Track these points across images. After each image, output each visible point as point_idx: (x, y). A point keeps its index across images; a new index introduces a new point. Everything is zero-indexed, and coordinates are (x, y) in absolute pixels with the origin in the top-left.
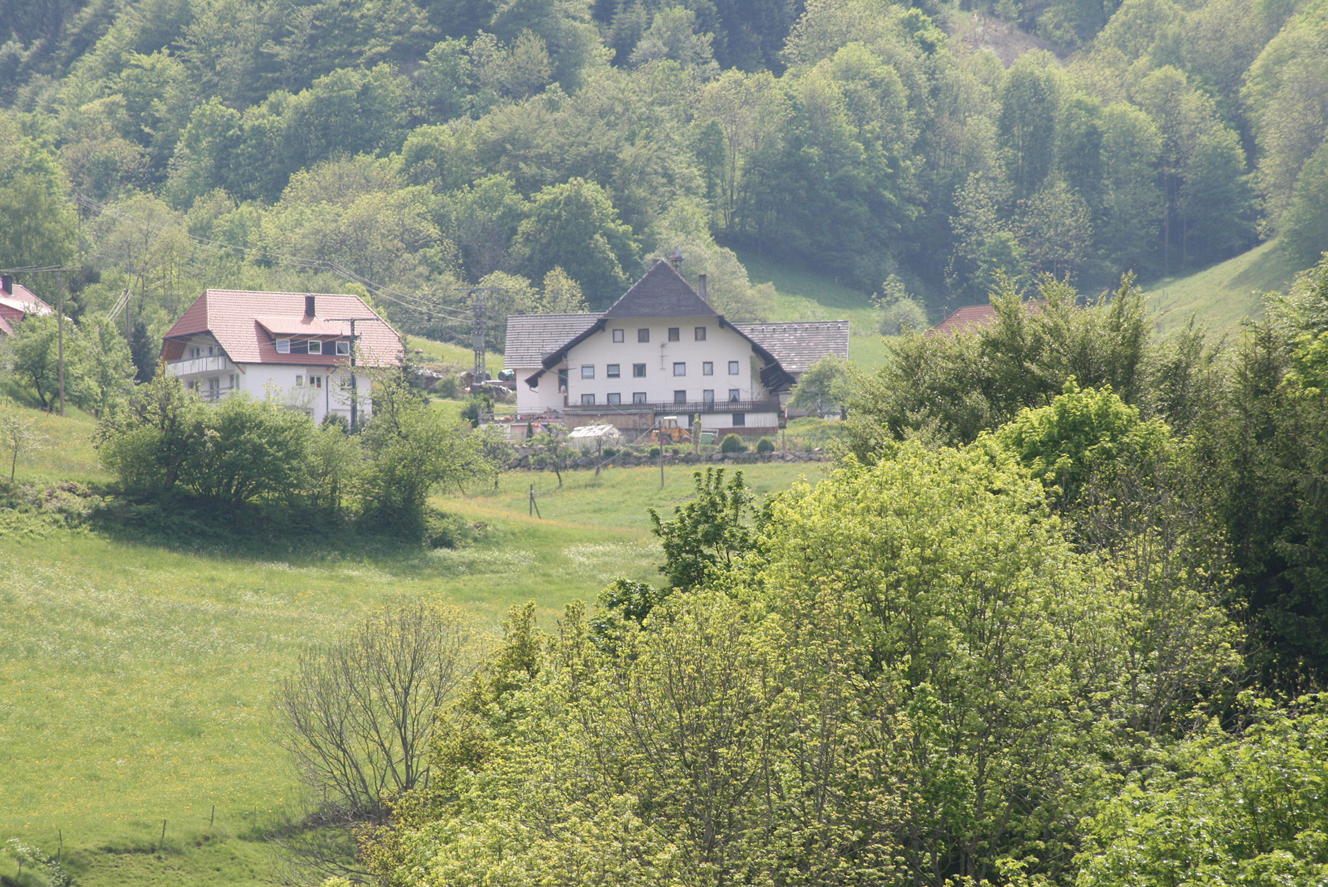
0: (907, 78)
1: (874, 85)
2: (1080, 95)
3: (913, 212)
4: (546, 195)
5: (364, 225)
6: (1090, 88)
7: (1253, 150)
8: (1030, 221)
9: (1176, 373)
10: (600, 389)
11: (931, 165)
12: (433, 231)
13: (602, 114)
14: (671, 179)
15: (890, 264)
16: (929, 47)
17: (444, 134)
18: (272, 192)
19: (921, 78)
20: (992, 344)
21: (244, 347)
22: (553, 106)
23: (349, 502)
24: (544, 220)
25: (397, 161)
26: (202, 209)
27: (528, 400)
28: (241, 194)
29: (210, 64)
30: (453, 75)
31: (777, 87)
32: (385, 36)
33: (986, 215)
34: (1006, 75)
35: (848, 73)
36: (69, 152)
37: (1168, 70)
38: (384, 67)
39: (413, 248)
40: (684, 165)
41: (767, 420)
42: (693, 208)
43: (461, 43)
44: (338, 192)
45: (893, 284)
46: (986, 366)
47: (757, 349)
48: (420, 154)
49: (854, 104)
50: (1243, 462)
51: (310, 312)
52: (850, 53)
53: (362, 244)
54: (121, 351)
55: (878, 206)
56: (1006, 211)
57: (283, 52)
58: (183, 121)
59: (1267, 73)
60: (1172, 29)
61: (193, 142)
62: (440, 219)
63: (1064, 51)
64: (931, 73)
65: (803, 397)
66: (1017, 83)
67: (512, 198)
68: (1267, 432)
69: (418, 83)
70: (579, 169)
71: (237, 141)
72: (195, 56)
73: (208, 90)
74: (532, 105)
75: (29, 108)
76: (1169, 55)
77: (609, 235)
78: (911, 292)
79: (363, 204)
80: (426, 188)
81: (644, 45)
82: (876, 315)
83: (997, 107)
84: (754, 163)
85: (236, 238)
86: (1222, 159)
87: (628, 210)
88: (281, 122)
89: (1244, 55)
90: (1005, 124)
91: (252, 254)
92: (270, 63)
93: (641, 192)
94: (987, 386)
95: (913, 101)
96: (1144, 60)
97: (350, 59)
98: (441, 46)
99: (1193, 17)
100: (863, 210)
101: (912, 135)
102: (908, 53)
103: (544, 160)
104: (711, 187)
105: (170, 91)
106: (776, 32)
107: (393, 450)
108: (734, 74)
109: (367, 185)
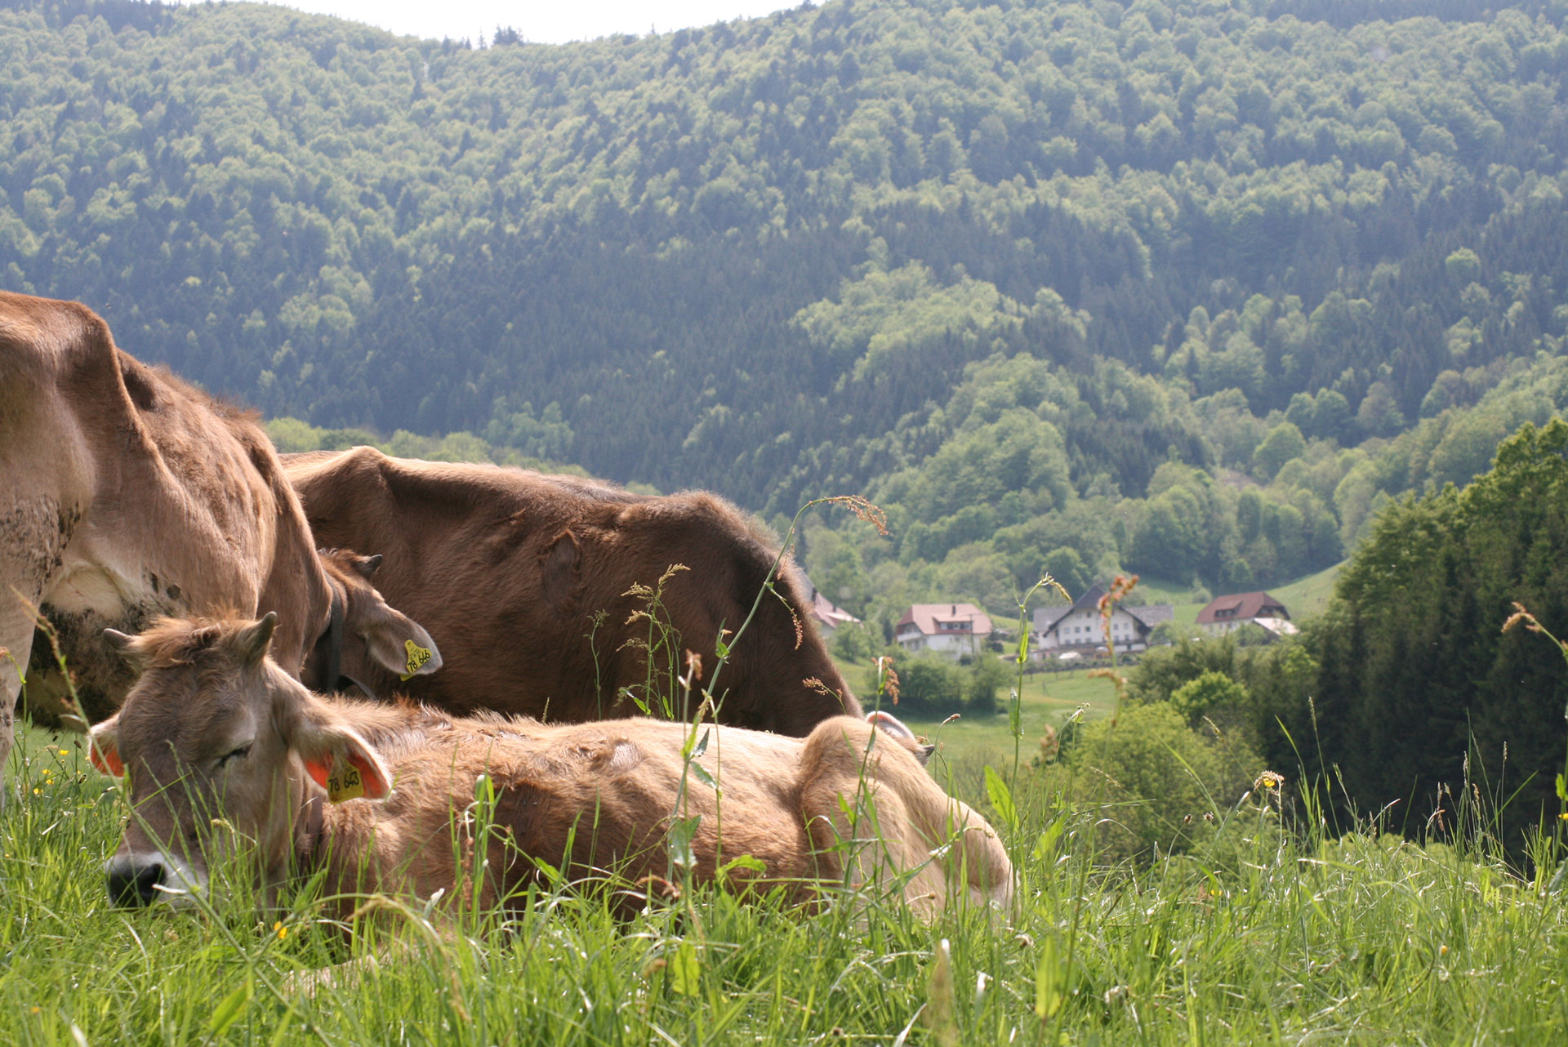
0: (1199, 498)
1: (1186, 501)
2: (1269, 502)
3: (1204, 553)
4: (1052, 554)
5: (979, 570)
6: (1274, 499)
7: (1340, 523)
8: (1252, 554)
9: (1247, 664)
10: (1072, 638)
11: (1211, 533)
12: (1006, 571)
13: (1074, 519)
14: (1102, 544)
15: (1195, 574)
16: (1207, 485)
17: (1010, 531)
18: (941, 557)
19: (1204, 498)
20: (1178, 656)
21: (928, 627)
22: (1053, 517)
23: (965, 697)
24: (1051, 565)
25: (991, 543)
26: (914, 566)
27: (1044, 643)
28: (929, 559)
29: (916, 507)
30: (1013, 506)
31: (1145, 505)
32: (985, 492)
33: (1233, 552)
34: (1239, 495)
35: (1175, 497)
36: (862, 546)
37: (1305, 491)
38: (985, 505)
39: (998, 578)
40: (1108, 539)
41: (1140, 647)
42: (1113, 557)
43: (1015, 493)
44: (967, 557)
45: (1197, 583)
46: (1176, 664)
47: (1136, 619)
48: (1000, 540)
49: (1177, 510)
50: (1267, 700)
51: (954, 611)
52: (1175, 489)
53: (978, 578)
54: (879, 634)
55: (1189, 551)
56: (1242, 550)
57: (944, 500)
58: (905, 531)
59: (1343, 492)
60: (1305, 474)
61: (910, 539)
62: (1009, 566)
63: (1263, 483)
64: (1208, 496)
65: (1156, 637)
66: (1244, 498)
67: (1038, 556)
68: (1276, 688)
69: (999, 510)
70: (1065, 543)
71: (927, 538)
72: (910, 504)
73: (915, 517)
74: (1045, 518)
75: (846, 529)
76: (1304, 484)
77: (1079, 569)
78: (1205, 585)
79: (978, 562)
80: (1003, 554)
81: (1091, 489)
82: (1190, 596)
83: (1236, 508)
84: (1138, 536)
85: (927, 580)
86: (1327, 526)
87: (1086, 559)
88: (944, 529)
89: (1334, 483)
90: (1240, 515)
91: (934, 585)
92: (938, 505)
93: (1090, 551)
94: (1177, 672)
95: (1202, 507)
96: (1294, 487)
97: (971, 502)
98: (1008, 495)
99: (1314, 469)
100: (1182, 553)
101: (1202, 521)
102: (1198, 488)
103: (1051, 540)
104: (1120, 547)
105: (900, 519)
106: (1145, 481)
107: (982, 675)
108: (1127, 500)
109: (979, 554)
